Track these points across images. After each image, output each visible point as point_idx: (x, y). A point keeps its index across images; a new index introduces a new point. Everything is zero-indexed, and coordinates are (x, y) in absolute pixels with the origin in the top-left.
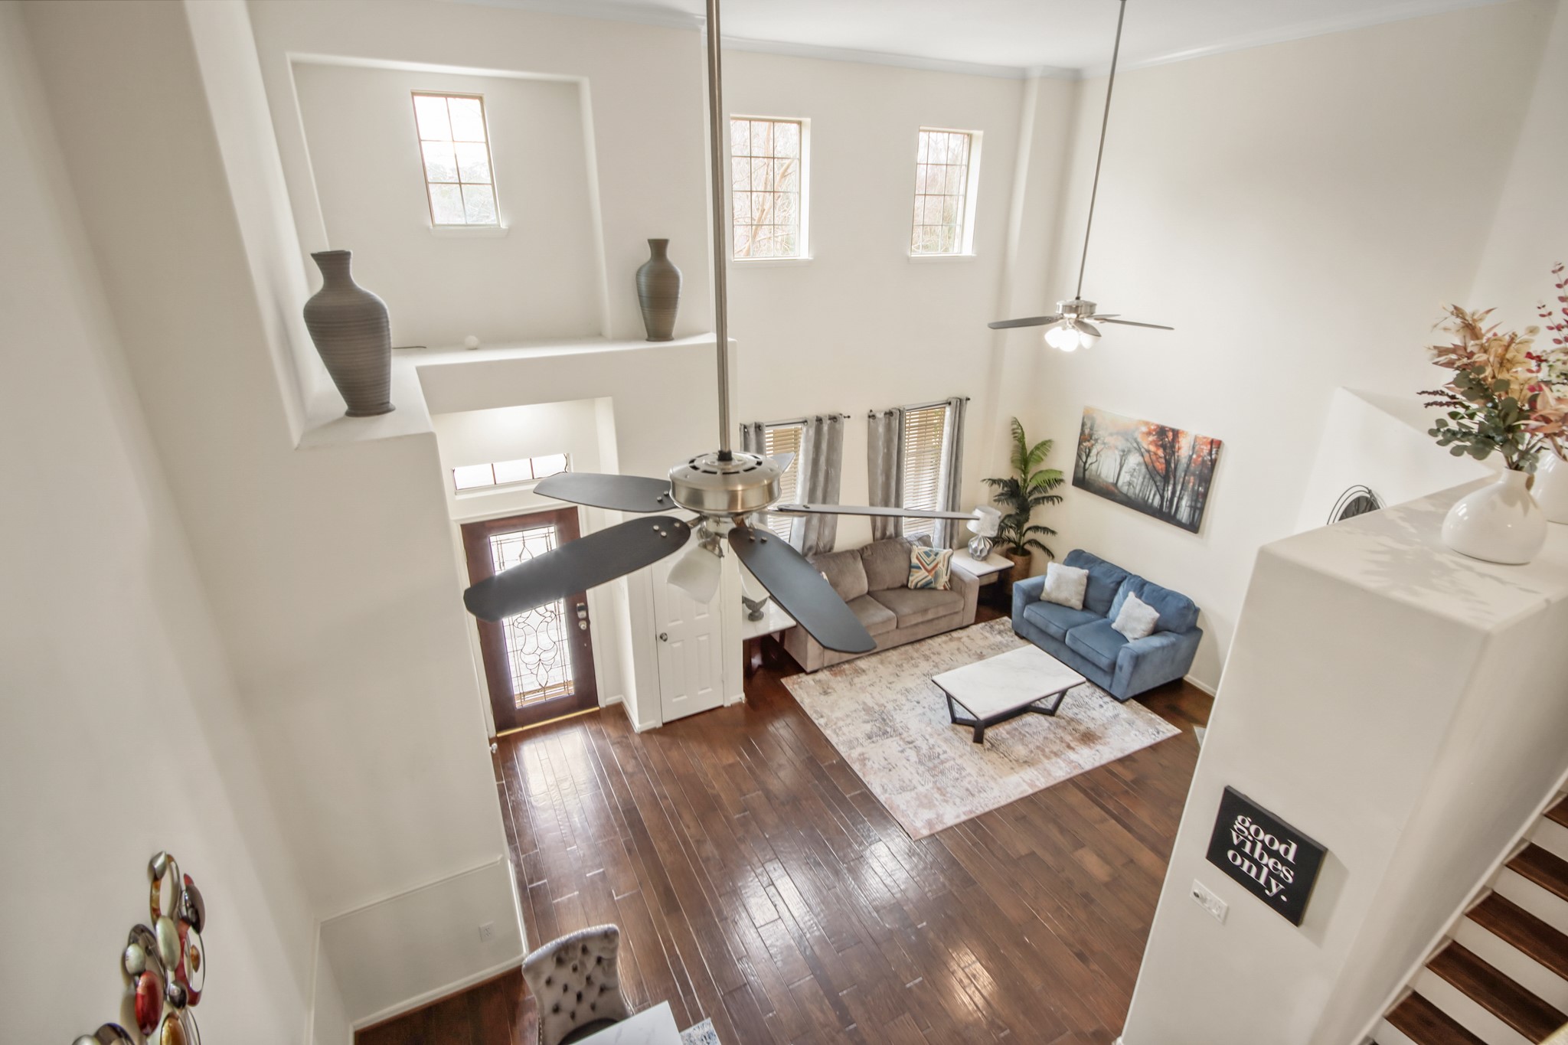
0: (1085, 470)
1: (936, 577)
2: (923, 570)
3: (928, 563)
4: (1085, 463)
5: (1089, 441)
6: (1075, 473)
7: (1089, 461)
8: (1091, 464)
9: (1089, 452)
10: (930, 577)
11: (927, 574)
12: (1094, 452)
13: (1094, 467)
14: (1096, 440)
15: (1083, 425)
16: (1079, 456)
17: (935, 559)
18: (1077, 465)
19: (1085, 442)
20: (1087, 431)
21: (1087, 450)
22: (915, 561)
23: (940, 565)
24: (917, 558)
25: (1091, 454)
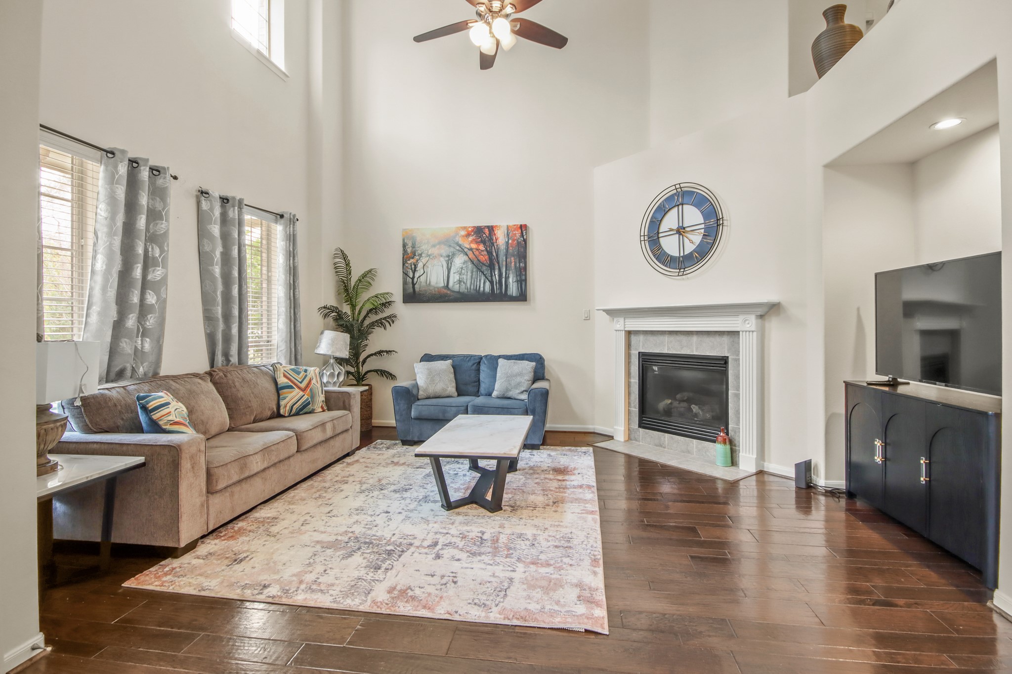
0: (414, 285)
1: (313, 396)
2: (297, 390)
3: (300, 381)
4: (413, 279)
5: (413, 258)
6: (404, 290)
7: (417, 275)
8: (419, 277)
9: (415, 268)
10: (306, 397)
11: (301, 393)
12: (420, 265)
13: (423, 279)
14: (420, 255)
15: (404, 246)
16: (405, 274)
17: (306, 376)
18: (405, 283)
19: (409, 260)
20: (409, 250)
21: (413, 266)
22: (282, 380)
23: (314, 381)
24: (285, 376)
25: (417, 269)
